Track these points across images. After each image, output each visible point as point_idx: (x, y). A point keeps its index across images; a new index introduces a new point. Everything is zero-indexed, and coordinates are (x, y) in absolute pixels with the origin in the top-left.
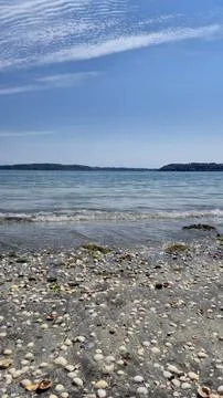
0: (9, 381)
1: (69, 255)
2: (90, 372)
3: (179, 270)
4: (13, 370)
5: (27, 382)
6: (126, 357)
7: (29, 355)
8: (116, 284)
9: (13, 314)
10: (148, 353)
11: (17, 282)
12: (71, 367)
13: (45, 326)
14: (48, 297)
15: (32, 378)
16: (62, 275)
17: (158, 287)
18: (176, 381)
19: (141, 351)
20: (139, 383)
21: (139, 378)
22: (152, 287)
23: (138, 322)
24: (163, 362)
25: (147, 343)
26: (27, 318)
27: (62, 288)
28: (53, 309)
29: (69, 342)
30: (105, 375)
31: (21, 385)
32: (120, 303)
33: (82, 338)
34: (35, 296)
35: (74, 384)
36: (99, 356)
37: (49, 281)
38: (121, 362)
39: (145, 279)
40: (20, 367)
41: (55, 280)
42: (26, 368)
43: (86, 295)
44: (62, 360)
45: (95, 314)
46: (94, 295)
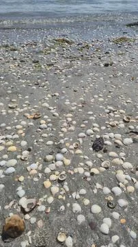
0: (17, 114)
1: (46, 46)
2: (62, 110)
3: (122, 54)
4: (18, 109)
5: (27, 114)
6: (84, 103)
7: (27, 102)
8: (78, 64)
9: (14, 81)
10: (96, 101)
11: (13, 63)
12: (51, 108)
13: (34, 87)
14: (34, 72)
15: (30, 113)
16: (42, 59)
17: (106, 65)
18: (112, 114)
19: (92, 100)
20: (90, 115)
21: (91, 113)
22: (102, 65)
23: (92, 85)
24: (106, 105)
25: (96, 96)
26: (22, 83)
27: (43, 67)
28: (39, 79)
29: (49, 96)
30: (71, 111)
31: (24, 116)
32: (80, 75)
33: (57, 94)
34: (26, 71)
35: (54, 115)
36: (67, 103)
37: (34, 62)
38: (81, 105)
39: (97, 61)
40: (22, 108)
41: (38, 62)
42: (26, 108)
43: (58, 71)
44: (46, 105)
45: (65, 82)
46: (63, 71)
